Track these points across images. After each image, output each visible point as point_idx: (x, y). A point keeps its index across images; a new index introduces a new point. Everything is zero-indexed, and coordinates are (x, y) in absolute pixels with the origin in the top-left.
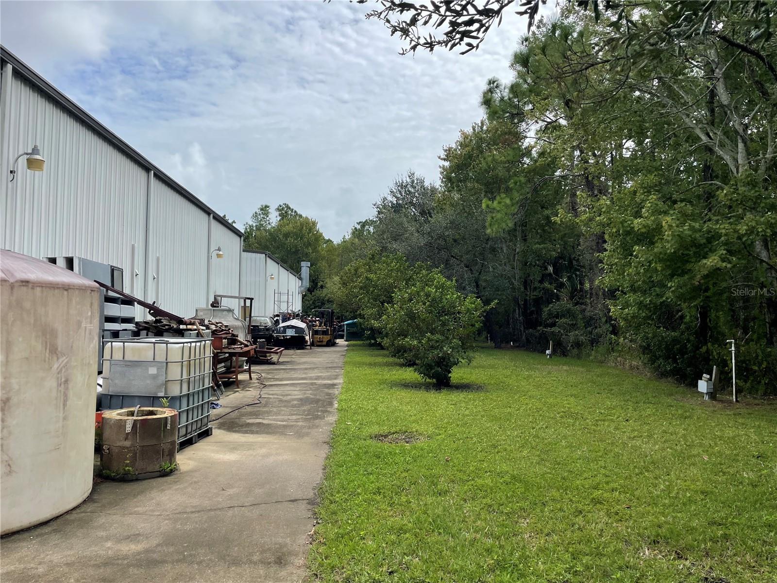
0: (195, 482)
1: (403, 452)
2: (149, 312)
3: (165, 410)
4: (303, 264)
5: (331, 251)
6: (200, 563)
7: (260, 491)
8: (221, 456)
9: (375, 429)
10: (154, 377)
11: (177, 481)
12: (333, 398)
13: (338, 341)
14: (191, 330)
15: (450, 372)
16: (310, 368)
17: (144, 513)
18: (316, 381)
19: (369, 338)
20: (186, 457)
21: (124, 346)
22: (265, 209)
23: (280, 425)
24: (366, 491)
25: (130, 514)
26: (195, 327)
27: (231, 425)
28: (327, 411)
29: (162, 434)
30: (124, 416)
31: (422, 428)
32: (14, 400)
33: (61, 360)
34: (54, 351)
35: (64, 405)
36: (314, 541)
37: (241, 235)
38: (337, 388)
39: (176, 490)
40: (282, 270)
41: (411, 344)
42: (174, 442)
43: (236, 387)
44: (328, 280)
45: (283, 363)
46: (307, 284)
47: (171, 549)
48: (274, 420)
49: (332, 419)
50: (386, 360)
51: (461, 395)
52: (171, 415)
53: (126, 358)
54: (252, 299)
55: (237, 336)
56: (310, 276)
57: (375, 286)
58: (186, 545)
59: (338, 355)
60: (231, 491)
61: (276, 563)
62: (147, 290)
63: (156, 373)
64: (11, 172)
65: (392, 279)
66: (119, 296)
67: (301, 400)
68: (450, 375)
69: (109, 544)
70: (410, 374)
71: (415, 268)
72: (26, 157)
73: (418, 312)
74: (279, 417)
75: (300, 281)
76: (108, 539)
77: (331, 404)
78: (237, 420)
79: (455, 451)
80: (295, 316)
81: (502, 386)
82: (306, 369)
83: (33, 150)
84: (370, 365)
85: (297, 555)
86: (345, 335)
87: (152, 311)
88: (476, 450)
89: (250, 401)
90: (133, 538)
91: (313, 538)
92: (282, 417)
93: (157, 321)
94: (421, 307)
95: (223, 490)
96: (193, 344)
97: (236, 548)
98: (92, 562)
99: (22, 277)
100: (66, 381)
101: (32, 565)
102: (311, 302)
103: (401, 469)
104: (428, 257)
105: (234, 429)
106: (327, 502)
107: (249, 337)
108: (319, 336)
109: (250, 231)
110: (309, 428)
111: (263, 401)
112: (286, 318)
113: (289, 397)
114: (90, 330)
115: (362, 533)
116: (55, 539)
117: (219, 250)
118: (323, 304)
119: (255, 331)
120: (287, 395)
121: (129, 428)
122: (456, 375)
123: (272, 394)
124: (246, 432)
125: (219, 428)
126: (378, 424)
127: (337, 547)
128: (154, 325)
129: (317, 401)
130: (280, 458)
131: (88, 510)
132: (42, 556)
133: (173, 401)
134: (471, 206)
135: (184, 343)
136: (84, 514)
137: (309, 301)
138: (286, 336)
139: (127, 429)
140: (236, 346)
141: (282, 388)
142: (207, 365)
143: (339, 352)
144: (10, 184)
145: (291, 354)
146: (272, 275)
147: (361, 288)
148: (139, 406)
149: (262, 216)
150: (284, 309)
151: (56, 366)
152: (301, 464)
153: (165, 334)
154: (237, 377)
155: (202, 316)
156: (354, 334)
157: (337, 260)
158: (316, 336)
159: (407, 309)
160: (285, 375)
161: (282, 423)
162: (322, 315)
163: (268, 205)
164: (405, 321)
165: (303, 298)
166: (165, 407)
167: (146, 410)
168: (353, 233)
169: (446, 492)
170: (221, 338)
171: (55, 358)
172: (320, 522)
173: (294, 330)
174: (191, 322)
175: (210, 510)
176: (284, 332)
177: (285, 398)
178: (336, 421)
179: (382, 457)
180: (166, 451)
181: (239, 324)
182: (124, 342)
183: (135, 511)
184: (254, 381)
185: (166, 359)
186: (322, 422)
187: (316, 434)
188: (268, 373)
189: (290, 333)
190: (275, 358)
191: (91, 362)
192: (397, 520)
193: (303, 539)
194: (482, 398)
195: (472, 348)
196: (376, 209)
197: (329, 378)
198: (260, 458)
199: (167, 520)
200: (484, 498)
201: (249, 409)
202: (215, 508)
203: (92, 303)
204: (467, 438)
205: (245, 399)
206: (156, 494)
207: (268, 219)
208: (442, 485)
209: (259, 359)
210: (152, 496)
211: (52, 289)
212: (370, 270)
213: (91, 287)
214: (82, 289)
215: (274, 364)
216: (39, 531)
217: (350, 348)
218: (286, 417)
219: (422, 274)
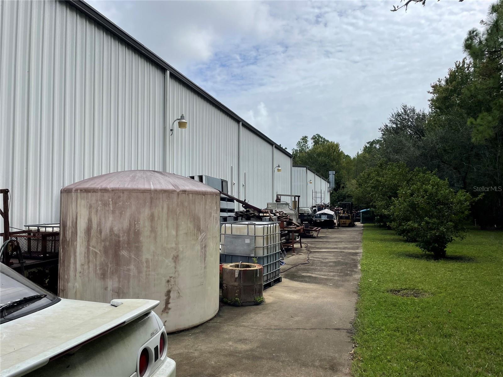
0: (275, 311)
1: (413, 303)
2: (242, 206)
3: (255, 265)
4: (330, 172)
5: (349, 162)
6: (283, 362)
7: (315, 320)
8: (289, 295)
9: (391, 286)
10: (248, 245)
11: (265, 309)
12: (357, 262)
13: (356, 223)
14: (266, 216)
15: (445, 247)
16: (339, 242)
17: (247, 327)
18: (344, 250)
19: (379, 221)
20: (268, 294)
21: (232, 226)
22: (305, 139)
23: (323, 278)
24: (388, 328)
25: (240, 326)
26: (268, 215)
27: (293, 276)
28: (353, 271)
29: (255, 279)
30: (234, 267)
31: (427, 287)
32: (181, 256)
33: (202, 234)
34: (199, 229)
35: (204, 260)
36: (354, 358)
37: (292, 156)
38: (359, 256)
39: (265, 314)
40: (317, 177)
41: (412, 226)
42: (262, 284)
43: (293, 252)
44: (347, 183)
45: (320, 238)
46: (333, 185)
47: (265, 351)
48: (319, 274)
49: (358, 276)
50: (392, 237)
51: (456, 264)
52: (259, 268)
53: (233, 233)
54: (299, 197)
55: (292, 220)
56: (335, 180)
57: (384, 186)
58: (273, 349)
59: (357, 233)
60: (297, 319)
61: (330, 369)
62: (240, 193)
63: (249, 242)
64: (171, 130)
65: (396, 180)
66: (226, 197)
67: (335, 262)
68: (445, 249)
69: (230, 343)
70: (412, 248)
71: (414, 172)
72: (178, 121)
73: (418, 204)
74: (322, 273)
75: (329, 184)
76: (230, 339)
77: (356, 266)
78: (296, 273)
79: (455, 305)
80: (326, 207)
81: (490, 259)
82: (336, 242)
83: (181, 117)
84: (381, 240)
85: (344, 366)
86: (361, 220)
87: (244, 205)
88: (472, 306)
89: (302, 262)
90: (243, 341)
91: (354, 356)
92: (324, 273)
93: (247, 211)
94: (420, 199)
95: (292, 317)
96: (269, 225)
97: (304, 356)
98: (222, 353)
99: (183, 189)
100: (205, 246)
101: (192, 351)
102: (336, 197)
103: (413, 316)
104: (423, 163)
105: (295, 279)
106: (361, 333)
107: (299, 220)
108: (343, 220)
109: (296, 153)
110: (343, 281)
111: (311, 262)
112: (320, 208)
113: (327, 260)
114: (216, 217)
115: (388, 357)
116: (202, 337)
117: (279, 166)
118: (344, 198)
119: (302, 216)
120: (326, 259)
121: (237, 275)
122: (450, 249)
123: (316, 258)
124: (302, 281)
125: (285, 277)
126: (392, 282)
127: (371, 365)
128: (245, 213)
129: (346, 264)
130: (325, 300)
131: (218, 322)
132: (196, 346)
133: (260, 260)
134: (456, 124)
135: (264, 225)
136: (215, 324)
137: (335, 197)
138: (321, 220)
139: (236, 275)
140: (292, 226)
141: (322, 254)
142: (277, 238)
143: (357, 231)
144: (171, 136)
145: (325, 231)
146: (311, 181)
147: (372, 187)
148: (241, 262)
149: (303, 143)
150: (319, 202)
151: (200, 238)
152: (340, 305)
153: (251, 219)
154: (293, 245)
155: (271, 207)
156: (368, 219)
157: (353, 169)
158: (341, 220)
159: (409, 202)
160: (323, 246)
161: (324, 277)
162: (344, 206)
163: (307, 136)
164: (408, 211)
165: (331, 195)
166: (255, 263)
167: (245, 264)
168: (365, 150)
169: (450, 336)
170: (283, 221)
171: (200, 233)
172: (357, 345)
173: (326, 216)
174: (265, 211)
175: (286, 329)
176: (320, 217)
177: (324, 261)
178: (360, 278)
179: (398, 306)
180: (257, 290)
181: (292, 212)
182: (232, 224)
183: (243, 325)
184: (303, 248)
185: (255, 235)
186: (351, 278)
187: (348, 286)
188: (312, 244)
189: (324, 218)
190: (315, 234)
191: (217, 236)
192: (414, 352)
193: (346, 356)
194: (474, 267)
195: (463, 230)
196: (381, 132)
197: (353, 249)
198: (313, 299)
199: (262, 332)
200: (482, 342)
201: (302, 267)
202: (288, 328)
203: (216, 202)
204: (464, 296)
205: (299, 260)
206: (253, 315)
207: (307, 145)
208: (447, 329)
209: (305, 235)
210: (251, 316)
211: (197, 194)
212: (378, 175)
213: (216, 193)
214: (212, 194)
215: (315, 238)
216: (193, 331)
217: (365, 228)
218: (327, 273)
219: (420, 176)
